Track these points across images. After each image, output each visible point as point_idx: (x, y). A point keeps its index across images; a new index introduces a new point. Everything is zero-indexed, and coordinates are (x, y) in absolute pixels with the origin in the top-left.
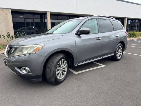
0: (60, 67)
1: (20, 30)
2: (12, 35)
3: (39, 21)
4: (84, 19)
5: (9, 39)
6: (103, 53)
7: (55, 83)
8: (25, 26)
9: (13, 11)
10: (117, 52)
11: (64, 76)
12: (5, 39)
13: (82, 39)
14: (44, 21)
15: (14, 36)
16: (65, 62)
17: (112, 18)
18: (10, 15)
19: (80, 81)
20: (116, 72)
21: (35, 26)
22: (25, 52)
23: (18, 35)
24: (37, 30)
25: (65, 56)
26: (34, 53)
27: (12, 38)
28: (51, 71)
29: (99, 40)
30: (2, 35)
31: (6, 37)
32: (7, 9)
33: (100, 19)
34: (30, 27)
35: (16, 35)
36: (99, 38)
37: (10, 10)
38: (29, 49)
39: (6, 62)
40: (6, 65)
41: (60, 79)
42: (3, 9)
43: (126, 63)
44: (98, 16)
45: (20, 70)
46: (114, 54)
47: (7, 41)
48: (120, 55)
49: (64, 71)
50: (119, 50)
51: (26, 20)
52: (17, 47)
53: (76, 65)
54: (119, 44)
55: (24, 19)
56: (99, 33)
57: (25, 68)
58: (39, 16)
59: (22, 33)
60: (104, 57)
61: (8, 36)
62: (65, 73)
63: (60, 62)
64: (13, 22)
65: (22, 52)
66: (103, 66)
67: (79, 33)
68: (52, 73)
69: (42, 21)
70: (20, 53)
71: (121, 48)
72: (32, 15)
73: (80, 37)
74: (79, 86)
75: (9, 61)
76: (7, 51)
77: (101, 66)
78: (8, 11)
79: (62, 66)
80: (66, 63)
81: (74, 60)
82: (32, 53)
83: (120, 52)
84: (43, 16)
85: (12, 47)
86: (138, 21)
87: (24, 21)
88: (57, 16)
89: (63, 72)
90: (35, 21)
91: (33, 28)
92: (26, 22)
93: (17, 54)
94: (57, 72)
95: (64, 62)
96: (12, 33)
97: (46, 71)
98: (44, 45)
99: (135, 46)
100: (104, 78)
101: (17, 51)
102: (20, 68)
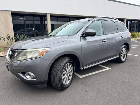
0: (66, 72)
1: (19, 32)
2: (12, 37)
3: (38, 22)
4: (89, 21)
5: (9, 41)
6: (109, 56)
7: (60, 89)
8: (25, 28)
9: (13, 13)
10: (122, 54)
11: (69, 81)
12: (5, 41)
13: (87, 42)
14: (44, 23)
15: (14, 38)
16: (71, 65)
17: (116, 20)
18: (10, 17)
19: (86, 85)
20: (123, 75)
21: (35, 28)
22: (29, 56)
23: (18, 37)
24: (37, 31)
25: (71, 59)
26: (39, 57)
27: (12, 40)
28: (57, 76)
29: (104, 42)
30: (3, 38)
31: (6, 39)
32: (7, 11)
33: (104, 20)
34: (29, 29)
35: (16, 37)
36: (104, 40)
37: (11, 12)
38: (34, 53)
39: (8, 67)
40: (9, 70)
41: (66, 84)
42: (3, 11)
43: (131, 66)
44: (102, 17)
45: (24, 76)
46: (118, 56)
47: (7, 43)
48: (125, 57)
49: (70, 75)
50: (124, 52)
51: (26, 22)
52: (21, 50)
53: (82, 69)
54: (124, 46)
55: (24, 21)
56: (104, 35)
57: (29, 74)
58: (39, 18)
59: (23, 35)
60: (109, 59)
61: (9, 38)
62: (71, 78)
63: (66, 66)
64: (13, 24)
65: (26, 56)
66: (108, 68)
67: (84, 35)
68: (58, 78)
69: (42, 22)
70: (24, 58)
71: (125, 50)
72: (32, 17)
73: (86, 39)
74: (86, 92)
75: (12, 66)
76: (9, 54)
77: (106, 68)
78: (8, 13)
79: (67, 70)
80: (71, 67)
81: (80, 63)
82: (37, 58)
83: (124, 54)
84: (43, 18)
85: (15, 50)
86: (136, 22)
87: (24, 23)
88: (57, 18)
89: (68, 77)
90: (35, 23)
91: (33, 29)
92: (26, 24)
93: (20, 58)
94: (63, 77)
95: (69, 66)
96: (12, 35)
97: (51, 76)
98: (49, 49)
99: (137, 47)
100: (112, 82)
101: (21, 55)
102: (24, 73)
